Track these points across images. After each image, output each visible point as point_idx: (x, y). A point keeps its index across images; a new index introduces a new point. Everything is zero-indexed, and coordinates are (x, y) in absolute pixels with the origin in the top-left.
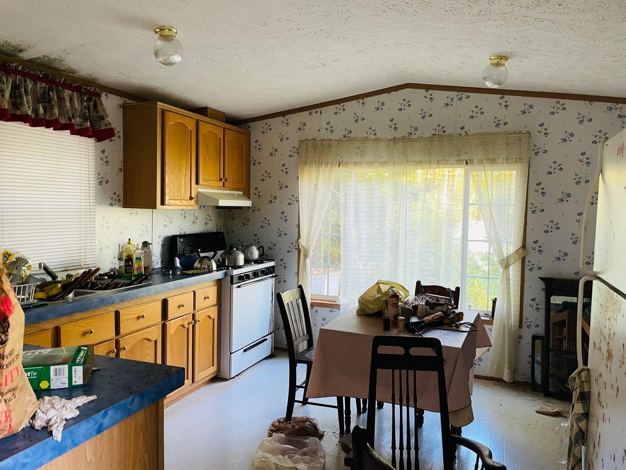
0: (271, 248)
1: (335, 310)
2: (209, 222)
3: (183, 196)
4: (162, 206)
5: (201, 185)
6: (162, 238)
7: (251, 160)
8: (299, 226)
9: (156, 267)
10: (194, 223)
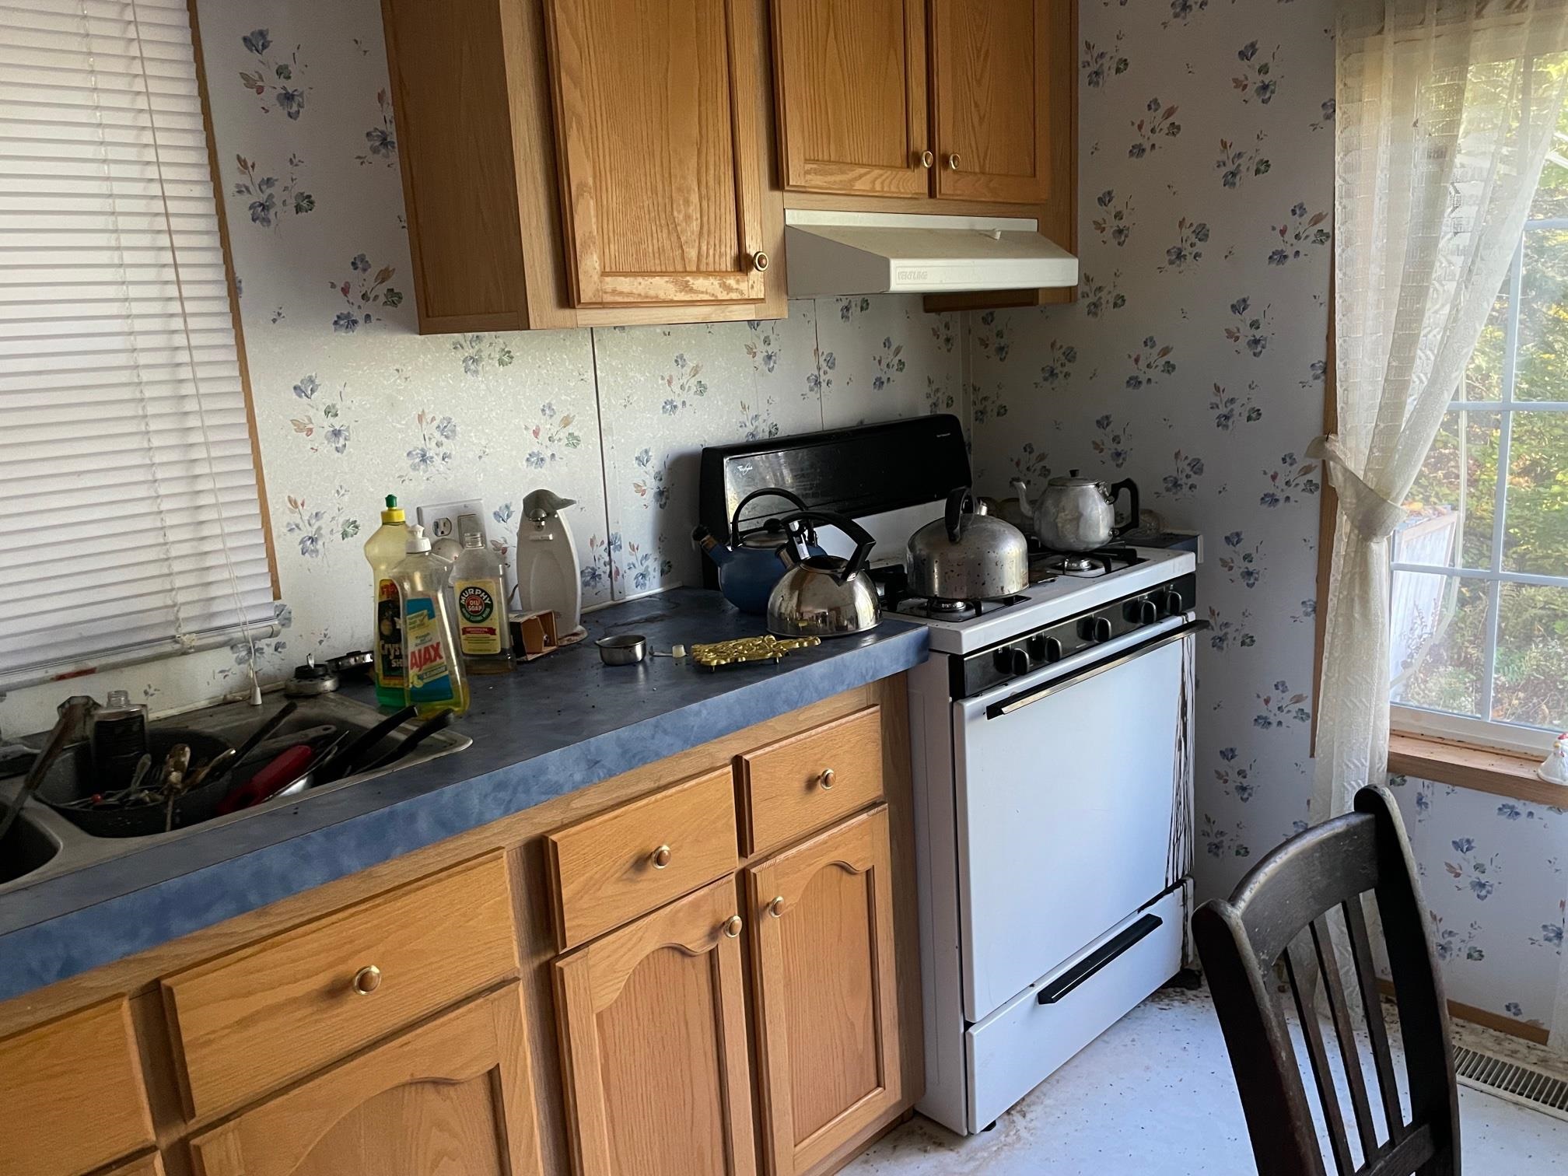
0: (1176, 484)
1: (1533, 807)
2: (893, 374)
3: (692, 253)
4: (567, 312)
5: (801, 191)
6: (655, 464)
7: (1083, 56)
8: (1328, 369)
9: (635, 594)
10: (818, 383)
